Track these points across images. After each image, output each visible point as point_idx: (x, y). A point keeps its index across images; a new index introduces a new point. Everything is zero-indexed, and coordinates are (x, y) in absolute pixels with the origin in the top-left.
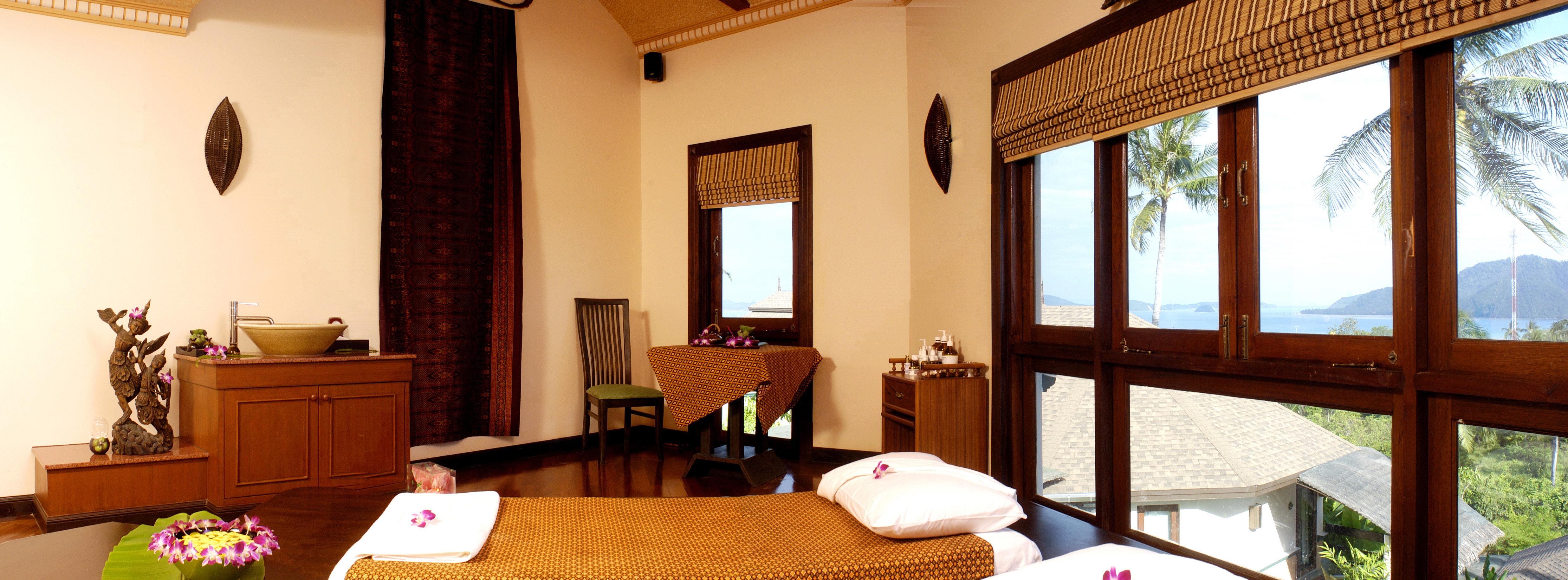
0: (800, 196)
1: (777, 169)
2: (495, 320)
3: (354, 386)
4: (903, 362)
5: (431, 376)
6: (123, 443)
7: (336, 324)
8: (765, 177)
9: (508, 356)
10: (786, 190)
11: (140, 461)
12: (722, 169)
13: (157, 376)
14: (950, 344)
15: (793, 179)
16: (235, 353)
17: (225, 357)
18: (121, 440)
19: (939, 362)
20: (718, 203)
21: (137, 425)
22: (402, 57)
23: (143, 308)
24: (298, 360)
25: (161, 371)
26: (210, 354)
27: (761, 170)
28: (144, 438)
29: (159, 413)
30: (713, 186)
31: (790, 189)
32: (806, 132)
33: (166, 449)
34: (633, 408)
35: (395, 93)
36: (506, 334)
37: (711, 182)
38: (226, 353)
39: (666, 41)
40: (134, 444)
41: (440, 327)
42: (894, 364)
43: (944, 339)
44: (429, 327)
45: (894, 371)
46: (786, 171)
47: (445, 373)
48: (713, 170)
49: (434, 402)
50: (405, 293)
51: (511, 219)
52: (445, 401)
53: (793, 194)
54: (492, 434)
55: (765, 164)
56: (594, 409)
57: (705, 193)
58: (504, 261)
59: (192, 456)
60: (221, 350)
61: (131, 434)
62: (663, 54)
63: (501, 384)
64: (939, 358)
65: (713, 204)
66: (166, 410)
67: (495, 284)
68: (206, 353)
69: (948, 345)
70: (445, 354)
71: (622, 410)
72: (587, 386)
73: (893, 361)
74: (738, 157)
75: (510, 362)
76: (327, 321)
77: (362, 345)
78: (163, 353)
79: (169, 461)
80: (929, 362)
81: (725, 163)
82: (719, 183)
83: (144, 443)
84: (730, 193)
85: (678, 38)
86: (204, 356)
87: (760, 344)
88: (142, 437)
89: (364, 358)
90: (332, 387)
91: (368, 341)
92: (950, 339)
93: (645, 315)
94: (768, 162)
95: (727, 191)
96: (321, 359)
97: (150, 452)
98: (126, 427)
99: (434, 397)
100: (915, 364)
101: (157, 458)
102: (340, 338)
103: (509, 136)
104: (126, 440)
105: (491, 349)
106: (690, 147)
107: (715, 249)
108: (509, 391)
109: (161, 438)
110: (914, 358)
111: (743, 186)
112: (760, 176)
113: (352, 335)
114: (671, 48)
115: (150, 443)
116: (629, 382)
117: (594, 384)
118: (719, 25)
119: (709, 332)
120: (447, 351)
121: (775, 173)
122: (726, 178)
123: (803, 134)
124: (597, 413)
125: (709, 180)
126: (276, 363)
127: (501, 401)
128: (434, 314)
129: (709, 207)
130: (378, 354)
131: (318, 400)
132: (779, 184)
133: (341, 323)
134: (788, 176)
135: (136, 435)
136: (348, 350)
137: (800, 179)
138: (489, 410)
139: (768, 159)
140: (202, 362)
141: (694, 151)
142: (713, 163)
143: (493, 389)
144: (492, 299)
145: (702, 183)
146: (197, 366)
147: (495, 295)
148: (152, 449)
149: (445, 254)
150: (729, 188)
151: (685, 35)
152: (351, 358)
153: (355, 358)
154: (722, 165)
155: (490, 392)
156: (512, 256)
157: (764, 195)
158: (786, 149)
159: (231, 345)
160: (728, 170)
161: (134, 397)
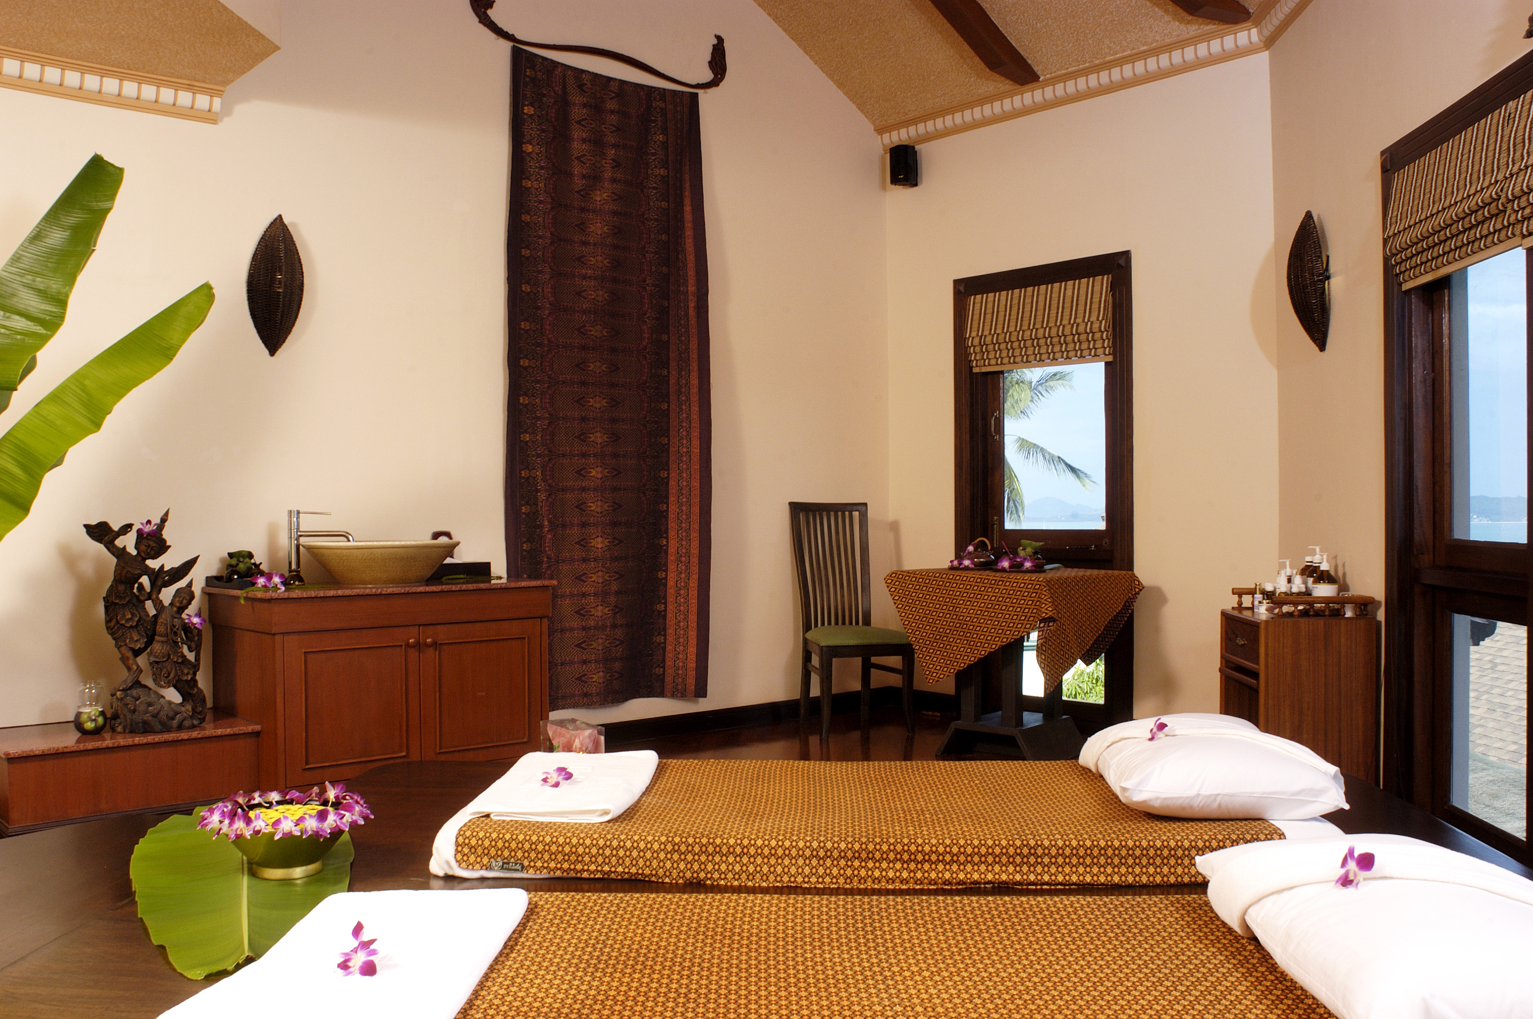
0: (1114, 354)
1: (1080, 315)
2: (672, 534)
3: (470, 625)
4: (1252, 592)
5: (581, 612)
6: (129, 716)
7: (443, 540)
8: (1064, 326)
9: (691, 585)
10: (1094, 344)
11: (157, 740)
12: (1002, 314)
13: (181, 618)
14: (1324, 567)
15: (1103, 329)
16: (297, 583)
17: (283, 588)
18: (126, 712)
19: (1308, 593)
20: (997, 364)
21: (150, 689)
22: (536, 167)
23: (158, 521)
24: (390, 590)
25: (186, 611)
26: (260, 586)
27: (1057, 317)
28: (162, 706)
29: (186, 671)
30: (989, 339)
31: (1099, 344)
32: (1122, 262)
33: (196, 722)
34: (874, 660)
35: (526, 218)
36: (688, 554)
37: (986, 333)
38: (285, 583)
39: (921, 128)
40: (147, 717)
41: (593, 543)
42: (1240, 597)
43: (1316, 559)
44: (578, 543)
45: (1240, 607)
46: (1093, 318)
47: (600, 608)
48: (989, 316)
49: (585, 649)
50: (542, 496)
51: (695, 390)
52: (600, 648)
53: (1105, 351)
54: (669, 694)
55: (1063, 307)
56: (815, 661)
57: (978, 349)
58: (685, 450)
59: (236, 730)
60: (276, 580)
61: (141, 703)
62: (917, 147)
63: (682, 624)
64: (1306, 588)
65: (989, 365)
66: (195, 667)
67: (672, 483)
68: (254, 584)
69: (1322, 568)
70: (600, 580)
71: (858, 661)
72: (807, 627)
73: (1240, 593)
74: (1025, 296)
75: (694, 593)
76: (430, 535)
77: (482, 570)
78: (190, 584)
79: (201, 738)
80: (1289, 594)
81: (1006, 306)
82: (998, 335)
83: (163, 715)
84: (1013, 349)
85: (939, 123)
86: (252, 588)
87: (1047, 567)
88: (159, 707)
89: (482, 586)
90: (439, 627)
91: (489, 564)
92: (1325, 560)
93: (894, 527)
94: (1068, 305)
95: (1009, 347)
96: (422, 589)
97: (172, 727)
98: (134, 692)
99: (585, 642)
100: (1269, 596)
101: (184, 735)
102: (448, 561)
103: (691, 273)
104: (134, 711)
105: (666, 575)
106: (957, 283)
107: (993, 429)
108: (693, 633)
109: (189, 707)
110: (1269, 588)
111: (1031, 339)
112: (1056, 325)
113: (464, 555)
114: (929, 138)
115: (171, 714)
116: (867, 622)
117: (816, 625)
118: (997, 105)
119: (975, 550)
120: (603, 577)
121: (1078, 321)
122: (1008, 327)
123: (1118, 264)
124: (818, 666)
125: (983, 331)
126: (358, 595)
127: (681, 648)
128: (584, 525)
129: (984, 370)
130: (504, 581)
131: (419, 646)
132: (1083, 337)
133: (451, 538)
134: (1096, 325)
135: (150, 704)
136: (462, 576)
137: (1114, 329)
138: (664, 661)
139: (1068, 300)
140: (249, 595)
141: (962, 289)
142: (990, 305)
143: (670, 631)
144: (668, 504)
145: (974, 334)
146: (242, 602)
147: (672, 499)
148: (175, 723)
149: (599, 441)
150: (1012, 342)
151: (949, 119)
152: (464, 587)
153: (470, 587)
154: (1002, 309)
155: (665, 635)
156: (696, 443)
157: (1063, 352)
158: (1093, 286)
159: (290, 571)
160: (1010, 315)
161: (145, 649)
